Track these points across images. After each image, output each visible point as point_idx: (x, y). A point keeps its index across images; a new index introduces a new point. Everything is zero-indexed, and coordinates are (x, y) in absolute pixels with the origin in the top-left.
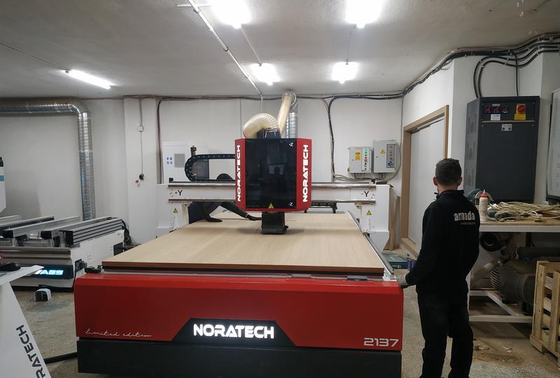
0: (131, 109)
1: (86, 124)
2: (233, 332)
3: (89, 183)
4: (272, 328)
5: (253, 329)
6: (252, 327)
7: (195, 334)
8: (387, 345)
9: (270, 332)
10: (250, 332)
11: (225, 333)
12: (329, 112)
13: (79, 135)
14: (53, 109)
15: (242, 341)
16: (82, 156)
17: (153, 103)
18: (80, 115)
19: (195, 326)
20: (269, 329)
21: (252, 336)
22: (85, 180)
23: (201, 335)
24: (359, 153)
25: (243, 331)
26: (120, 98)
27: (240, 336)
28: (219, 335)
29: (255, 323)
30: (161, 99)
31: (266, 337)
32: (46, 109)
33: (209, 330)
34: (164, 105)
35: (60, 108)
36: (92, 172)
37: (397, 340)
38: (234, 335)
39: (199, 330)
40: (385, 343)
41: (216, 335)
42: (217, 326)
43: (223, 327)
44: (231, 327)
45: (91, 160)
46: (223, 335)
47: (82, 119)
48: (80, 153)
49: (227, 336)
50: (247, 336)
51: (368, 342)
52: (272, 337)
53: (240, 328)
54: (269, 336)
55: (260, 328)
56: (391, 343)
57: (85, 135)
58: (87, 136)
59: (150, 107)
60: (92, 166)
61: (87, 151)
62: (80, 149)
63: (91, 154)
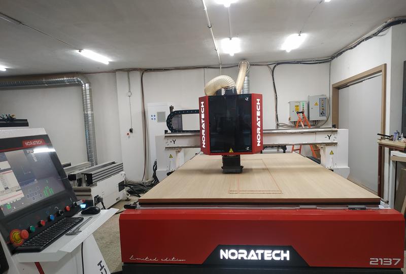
0: (121, 79)
1: (88, 92)
2: (253, 256)
3: (92, 136)
4: (288, 252)
5: (272, 253)
6: (271, 251)
7: (222, 258)
8: (391, 264)
9: (286, 255)
10: (269, 255)
11: (247, 256)
12: (273, 76)
13: (83, 100)
14: (63, 81)
15: (262, 263)
16: (86, 117)
17: (138, 74)
18: (83, 85)
19: (222, 251)
20: (285, 252)
21: (270, 259)
22: (89, 135)
23: (227, 258)
24: (298, 106)
25: (263, 255)
26: (114, 71)
27: (260, 258)
28: (242, 258)
29: (273, 248)
30: (144, 71)
31: (282, 259)
32: (58, 82)
33: (233, 254)
34: (145, 74)
35: (68, 81)
36: (94, 128)
37: (399, 260)
38: (255, 258)
39: (225, 254)
40: (389, 262)
41: (240, 258)
42: (240, 251)
43: (245, 251)
44: (252, 252)
45: (93, 119)
46: (245, 258)
47: (85, 89)
48: (84, 114)
49: (249, 258)
50: (266, 258)
51: (373, 262)
52: (288, 259)
53: (260, 252)
54: (285, 258)
55: (278, 252)
56: (394, 262)
58: (89, 101)
59: (136, 76)
60: (93, 124)
61: (89, 112)
62: (84, 111)
63: (92, 114)
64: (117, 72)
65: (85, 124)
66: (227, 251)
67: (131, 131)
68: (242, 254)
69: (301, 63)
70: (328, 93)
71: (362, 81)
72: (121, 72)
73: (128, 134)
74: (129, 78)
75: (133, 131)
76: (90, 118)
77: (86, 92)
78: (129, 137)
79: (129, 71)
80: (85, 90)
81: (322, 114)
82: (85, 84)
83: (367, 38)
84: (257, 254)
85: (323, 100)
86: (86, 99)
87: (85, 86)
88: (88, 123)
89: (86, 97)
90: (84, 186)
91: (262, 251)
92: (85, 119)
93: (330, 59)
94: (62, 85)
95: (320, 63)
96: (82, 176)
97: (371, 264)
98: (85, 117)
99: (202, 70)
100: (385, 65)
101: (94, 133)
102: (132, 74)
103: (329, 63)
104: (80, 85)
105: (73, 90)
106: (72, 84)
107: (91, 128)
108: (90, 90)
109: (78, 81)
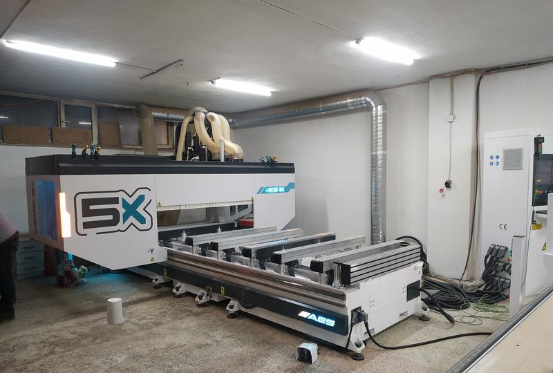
0: (439, 94)
13: (372, 134)
14: (345, 106)
18: (374, 109)
26: (424, 81)
30: (483, 73)
32: (338, 107)
35: (353, 104)
36: (385, 178)
45: (384, 163)
47: (377, 114)
48: (372, 155)
57: (379, 133)
58: (380, 134)
60: (384, 171)
61: (380, 152)
62: (372, 151)
63: (384, 156)
64: (431, 83)
65: (372, 171)
67: (448, 185)
72: (438, 80)
73: (441, 191)
75: (452, 186)
76: (380, 162)
77: (377, 120)
78: (443, 196)
79: (453, 75)
80: (377, 116)
82: (376, 106)
86: (377, 131)
87: (377, 109)
88: (376, 170)
89: (377, 128)
92: (372, 163)
94: (344, 111)
98: (372, 159)
101: (384, 186)
102: (459, 81)
104: (368, 108)
106: (357, 109)
107: (380, 177)
108: (384, 116)
109: (368, 103)
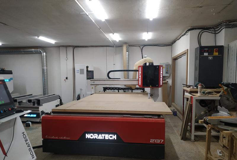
2: (101, 137)
3: (46, 81)
4: (116, 135)
6: (108, 135)
7: (86, 138)
8: (159, 142)
9: (114, 137)
10: (107, 137)
11: (98, 137)
12: (142, 52)
13: (42, 62)
14: (32, 51)
15: (104, 140)
19: (87, 135)
20: (114, 136)
21: (108, 138)
23: (89, 138)
25: (105, 136)
26: (58, 47)
27: (103, 138)
28: (96, 138)
29: (109, 134)
30: (75, 47)
31: (113, 139)
32: (29, 51)
33: (92, 136)
35: (35, 51)
37: (163, 140)
38: (101, 138)
39: (88, 136)
40: (158, 141)
41: (94, 138)
42: (95, 135)
43: (97, 135)
44: (100, 135)
45: (47, 71)
46: (97, 138)
49: (98, 138)
50: (106, 138)
51: (152, 141)
52: (116, 139)
53: (103, 135)
54: (114, 138)
55: (111, 135)
56: (161, 141)
58: (45, 62)
59: (70, 50)
60: (47, 74)
61: (45, 68)
62: (42, 67)
63: (47, 69)
64: (60, 47)
65: (43, 74)
66: (89, 134)
67: (67, 78)
68: (95, 136)
69: (157, 46)
70: (170, 62)
71: (181, 57)
72: (63, 47)
73: (65, 80)
74: (66, 51)
75: (68, 78)
76: (45, 71)
77: (44, 57)
78: (66, 82)
79: (67, 47)
80: (43, 56)
81: (167, 73)
82: (43, 53)
83: (183, 36)
84: (102, 136)
85: (167, 65)
86: (44, 61)
87: (43, 54)
88: (44, 74)
89: (44, 60)
90: (36, 105)
91: (104, 135)
92: (43, 71)
93: (171, 44)
94: (31, 53)
95: (166, 46)
96: (35, 101)
97: (151, 142)
98: (43, 70)
99: (105, 47)
100: (188, 50)
101: (47, 79)
102: (68, 48)
103: (171, 46)
104: (40, 53)
105: (37, 56)
106: (37, 53)
107: (45, 76)
108: (46, 56)
109: (40, 51)
